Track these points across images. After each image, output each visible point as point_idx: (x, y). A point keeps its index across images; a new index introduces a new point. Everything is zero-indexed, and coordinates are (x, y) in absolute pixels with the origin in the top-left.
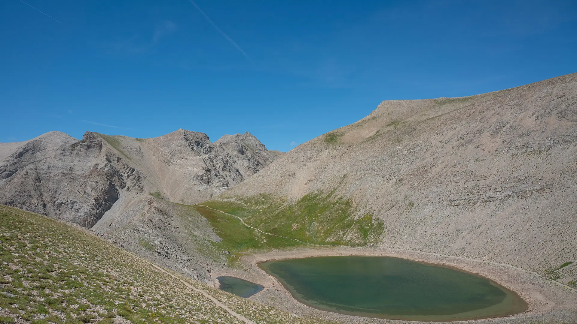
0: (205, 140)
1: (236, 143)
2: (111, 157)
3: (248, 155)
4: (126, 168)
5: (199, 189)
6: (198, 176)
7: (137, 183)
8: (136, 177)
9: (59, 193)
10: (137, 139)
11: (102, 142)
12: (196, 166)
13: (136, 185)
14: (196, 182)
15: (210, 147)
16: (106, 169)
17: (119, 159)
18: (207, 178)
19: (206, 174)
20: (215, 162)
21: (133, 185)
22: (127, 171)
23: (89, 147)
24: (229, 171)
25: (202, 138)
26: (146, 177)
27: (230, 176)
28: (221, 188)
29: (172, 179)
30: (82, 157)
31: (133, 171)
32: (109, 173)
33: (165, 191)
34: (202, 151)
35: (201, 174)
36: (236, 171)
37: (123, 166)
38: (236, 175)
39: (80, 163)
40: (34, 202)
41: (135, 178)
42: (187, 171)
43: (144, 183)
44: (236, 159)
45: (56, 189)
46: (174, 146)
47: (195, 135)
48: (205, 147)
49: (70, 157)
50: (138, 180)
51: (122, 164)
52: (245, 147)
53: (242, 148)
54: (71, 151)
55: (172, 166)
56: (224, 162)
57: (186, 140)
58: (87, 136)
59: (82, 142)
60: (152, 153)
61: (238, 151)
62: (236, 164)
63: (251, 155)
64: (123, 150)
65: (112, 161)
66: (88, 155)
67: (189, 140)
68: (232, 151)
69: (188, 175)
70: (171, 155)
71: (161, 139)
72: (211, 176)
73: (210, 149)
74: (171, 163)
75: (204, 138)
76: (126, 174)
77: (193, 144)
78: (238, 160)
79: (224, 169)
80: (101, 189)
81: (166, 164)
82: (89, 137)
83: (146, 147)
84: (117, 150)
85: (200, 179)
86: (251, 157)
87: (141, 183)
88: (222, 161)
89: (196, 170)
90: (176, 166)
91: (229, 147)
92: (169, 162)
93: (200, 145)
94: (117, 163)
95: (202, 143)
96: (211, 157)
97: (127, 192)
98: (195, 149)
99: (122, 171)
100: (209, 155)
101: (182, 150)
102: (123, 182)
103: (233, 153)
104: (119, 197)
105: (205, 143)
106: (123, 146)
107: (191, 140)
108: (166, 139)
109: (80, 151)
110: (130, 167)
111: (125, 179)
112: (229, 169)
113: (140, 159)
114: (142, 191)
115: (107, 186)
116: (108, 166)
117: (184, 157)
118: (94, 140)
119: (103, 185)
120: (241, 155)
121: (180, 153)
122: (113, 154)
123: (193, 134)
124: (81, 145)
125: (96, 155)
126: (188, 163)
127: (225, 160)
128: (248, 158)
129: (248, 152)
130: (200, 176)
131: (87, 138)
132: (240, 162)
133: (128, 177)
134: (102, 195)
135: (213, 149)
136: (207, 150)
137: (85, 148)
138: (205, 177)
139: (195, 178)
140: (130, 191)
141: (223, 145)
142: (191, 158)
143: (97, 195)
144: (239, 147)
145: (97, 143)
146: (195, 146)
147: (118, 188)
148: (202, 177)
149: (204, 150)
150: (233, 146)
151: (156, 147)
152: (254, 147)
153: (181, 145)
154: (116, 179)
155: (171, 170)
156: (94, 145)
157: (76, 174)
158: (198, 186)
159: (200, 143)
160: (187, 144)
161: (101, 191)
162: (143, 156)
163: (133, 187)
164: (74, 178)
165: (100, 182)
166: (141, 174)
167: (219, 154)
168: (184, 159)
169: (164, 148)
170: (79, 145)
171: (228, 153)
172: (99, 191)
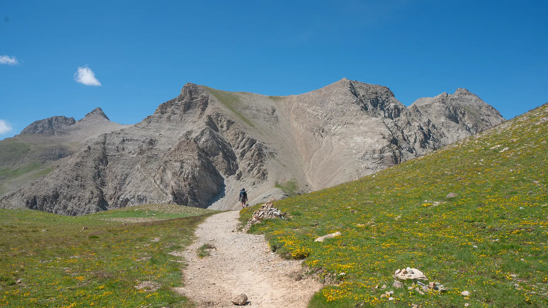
0: (386, 96)
1: (443, 103)
2: (217, 120)
3: (466, 123)
4: (240, 139)
6: (374, 152)
7: (255, 164)
8: (255, 155)
9: (127, 182)
10: (271, 97)
11: (208, 98)
12: (369, 134)
13: (255, 168)
14: (369, 163)
15: (396, 107)
16: (203, 139)
17: (230, 123)
18: (391, 154)
19: (389, 146)
20: (406, 132)
21: (249, 168)
22: (242, 144)
23: (188, 107)
25: (383, 92)
26: (275, 155)
29: (325, 159)
30: (174, 124)
31: (253, 143)
32: (207, 147)
33: (309, 181)
34: (381, 114)
35: (379, 147)
37: (236, 135)
39: (170, 132)
40: (85, 197)
41: (252, 156)
42: (352, 145)
43: (269, 165)
44: (444, 130)
45: (126, 176)
46: (330, 105)
47: (370, 88)
48: (387, 107)
49: (157, 123)
50: (259, 158)
51: (235, 131)
52: (459, 110)
53: (455, 112)
54: (160, 114)
55: (327, 138)
56: (424, 132)
57: (353, 94)
58: (187, 90)
59: (179, 99)
60: (294, 116)
61: (446, 117)
62: (445, 137)
63: (473, 123)
64: (243, 112)
65: (219, 128)
66: (184, 119)
67: (359, 95)
68: (436, 117)
69: (354, 151)
70: (325, 119)
71: (311, 95)
72: (400, 152)
73: (396, 111)
74: (324, 132)
75: (385, 94)
76: (239, 148)
77: (365, 102)
78: (449, 131)
79: (424, 144)
80: (188, 174)
81: (317, 134)
82: (189, 92)
83: (285, 108)
84: (232, 111)
85: (377, 158)
86: (473, 127)
87: (263, 165)
88: (419, 131)
89: (369, 141)
90: (333, 138)
91: (430, 110)
92: (321, 131)
93: (378, 105)
94: (226, 130)
95: (382, 101)
96: (399, 125)
97: (237, 180)
98: (369, 111)
99: (234, 145)
100: (395, 121)
101: (345, 110)
102: (233, 163)
103: (438, 121)
104: (220, 190)
105: (387, 102)
106: (245, 106)
107: (363, 95)
108: (319, 94)
109: (174, 113)
110: (248, 137)
111: (236, 158)
112: (434, 146)
113: (270, 126)
114: (262, 179)
115: (198, 169)
116: (207, 133)
117: (348, 121)
118: (197, 96)
119: (192, 167)
120: (453, 124)
121: (341, 114)
122: (222, 116)
123: (365, 87)
124: (176, 104)
125: (195, 119)
126: (355, 130)
127: (424, 128)
128: (468, 128)
129: (466, 118)
130: (377, 152)
131: (186, 93)
132: (453, 134)
133: (243, 155)
134: (188, 186)
135: (401, 111)
136: (392, 113)
137: (181, 109)
138: (388, 154)
139: (368, 156)
140: (242, 180)
141: (419, 108)
142: (361, 121)
143: (179, 185)
144: (449, 110)
145: (201, 99)
146: (369, 106)
147: (221, 173)
148: (381, 153)
149: (385, 112)
150: (438, 109)
151: (301, 107)
152: (477, 111)
153: (344, 103)
154: (220, 157)
155: (324, 144)
156: (195, 103)
157: (158, 149)
158: (374, 170)
159: (378, 101)
160: (355, 101)
161: (187, 178)
162: (277, 122)
163: (249, 171)
164: (154, 157)
165: (188, 162)
166: (266, 148)
167: (413, 119)
168: (348, 124)
169: (315, 108)
170: (173, 104)
171: (429, 120)
172: (184, 178)
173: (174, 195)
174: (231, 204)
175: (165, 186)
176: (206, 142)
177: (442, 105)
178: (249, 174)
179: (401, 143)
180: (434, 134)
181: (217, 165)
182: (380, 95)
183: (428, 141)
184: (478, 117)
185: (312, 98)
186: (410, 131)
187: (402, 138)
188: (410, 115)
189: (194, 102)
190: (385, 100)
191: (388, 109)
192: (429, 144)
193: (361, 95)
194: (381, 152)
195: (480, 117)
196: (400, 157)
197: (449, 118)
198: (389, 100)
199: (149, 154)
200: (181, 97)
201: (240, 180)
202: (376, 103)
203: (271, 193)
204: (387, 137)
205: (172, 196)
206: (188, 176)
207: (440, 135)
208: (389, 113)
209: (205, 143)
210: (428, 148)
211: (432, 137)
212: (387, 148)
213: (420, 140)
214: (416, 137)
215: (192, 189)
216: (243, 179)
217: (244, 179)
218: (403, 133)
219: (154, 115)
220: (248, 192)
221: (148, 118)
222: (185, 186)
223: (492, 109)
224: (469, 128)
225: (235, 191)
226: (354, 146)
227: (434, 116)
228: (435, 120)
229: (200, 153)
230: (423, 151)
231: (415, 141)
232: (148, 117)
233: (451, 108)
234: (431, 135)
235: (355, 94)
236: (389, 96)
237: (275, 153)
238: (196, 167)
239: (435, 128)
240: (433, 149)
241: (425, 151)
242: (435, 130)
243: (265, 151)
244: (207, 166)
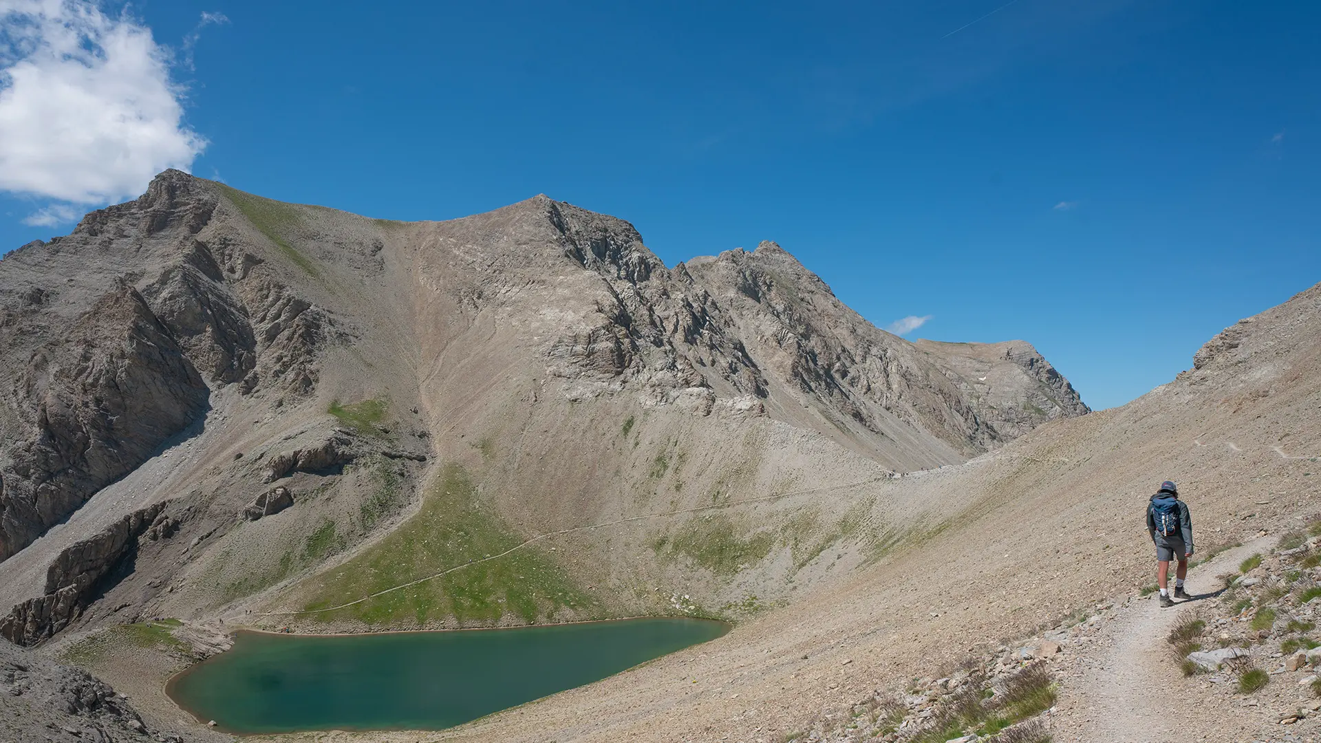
0: (625, 238)
1: (734, 262)
2: (223, 254)
3: (773, 303)
4: (270, 299)
5: (574, 394)
6: (576, 339)
7: (294, 358)
8: (297, 336)
10: (379, 222)
11: (214, 206)
12: (572, 302)
13: (291, 368)
14: (563, 363)
15: (642, 261)
16: (165, 294)
17: (251, 261)
18: (611, 345)
19: (608, 329)
20: (658, 311)
21: (278, 366)
22: (273, 311)
23: (160, 223)
24: (712, 347)
25: (619, 230)
26: (351, 338)
27: (713, 363)
28: (674, 393)
29: (472, 354)
30: (118, 259)
31: (299, 309)
32: (172, 312)
33: (424, 401)
34: (612, 271)
35: (585, 329)
36: (735, 348)
37: (261, 290)
38: (735, 360)
41: (290, 339)
42: (534, 325)
43: (328, 360)
44: (733, 313)
46: (503, 244)
47: (593, 219)
48: (625, 260)
49: (75, 256)
50: (304, 345)
51: (261, 281)
52: (762, 279)
53: (755, 279)
54: (87, 235)
55: (486, 310)
56: (693, 313)
57: (555, 225)
58: (161, 185)
59: (141, 203)
60: (421, 263)
61: (739, 289)
62: (734, 325)
63: (784, 302)
64: (299, 243)
65: (225, 274)
66: (145, 249)
67: (569, 230)
68: (719, 288)
69: (536, 338)
70: (489, 271)
71: (467, 223)
72: (633, 343)
73: (642, 268)
74: (483, 297)
75: (623, 234)
76: (266, 321)
77: (581, 245)
78: (742, 315)
79: (691, 336)
80: (97, 375)
81: (465, 301)
82: (167, 188)
83: (405, 245)
84: (271, 238)
85: (581, 353)
86: (785, 310)
87: (312, 361)
88: (684, 310)
89: (570, 316)
90: (500, 310)
91: (710, 275)
92: (476, 295)
93: (607, 253)
94: (242, 279)
95: (615, 246)
96: (647, 295)
97: (243, 395)
98: (587, 263)
99: (256, 312)
100: (640, 289)
101: (532, 256)
102: (242, 354)
103: (723, 296)
104: (191, 416)
105: (626, 249)
106: (308, 233)
107: (576, 231)
108: (485, 220)
109: (121, 234)
110: (288, 296)
111: (256, 342)
112: (711, 341)
113: (360, 277)
114: (302, 392)
115: (127, 361)
116: (176, 279)
117: (536, 278)
118: (187, 199)
119: (112, 356)
120: (750, 302)
121: (523, 263)
122: (234, 245)
123: (583, 216)
124: (133, 214)
125: (170, 249)
126: (547, 295)
127: (695, 305)
128: (775, 312)
129: (773, 294)
130: (582, 340)
131: (159, 192)
132: (749, 321)
133: (271, 336)
134: (92, 406)
135: (652, 268)
136: (633, 272)
137: (142, 225)
138: (604, 345)
139: (562, 349)
140: (256, 395)
141: (690, 270)
142: (561, 277)
143: (70, 404)
144: (745, 276)
145: (194, 207)
146: (588, 253)
147: (206, 378)
148: (590, 343)
149: (620, 270)
150: (725, 272)
151: (441, 245)
152: (793, 282)
153: (531, 240)
154: (206, 338)
155: (476, 322)
156: (179, 216)
157: (53, 315)
158: (571, 380)
159: (607, 245)
160: (555, 238)
161: (93, 385)
162: (381, 272)
163: (277, 374)
164: (37, 333)
165: (105, 345)
166: (331, 323)
167: (673, 286)
168: (534, 282)
169: (470, 248)
170: (125, 215)
171: (706, 292)
172: (84, 385)
173: (46, 429)
174: (210, 453)
175: (34, 404)
176: (170, 299)
177: (731, 265)
178: (276, 380)
179: (640, 327)
180: (713, 317)
181: (196, 357)
182: (613, 234)
183: (701, 330)
184: (795, 294)
185: (467, 228)
186: (666, 310)
187: (648, 320)
188: (668, 277)
189: (177, 212)
190: (622, 245)
191: (627, 264)
192: (701, 337)
193: (573, 230)
194: (590, 341)
195: (798, 295)
196: (630, 352)
197: (743, 292)
198: (630, 246)
199: (26, 324)
200: (147, 200)
201: (250, 395)
202: (603, 249)
203: (309, 426)
204: (607, 309)
205: (40, 429)
206: (97, 380)
207: (726, 321)
208: (627, 272)
209: (168, 302)
210: (699, 344)
211: (708, 323)
212: (603, 331)
213: (684, 327)
214: (678, 321)
215: (104, 413)
216: (258, 391)
217: (262, 392)
218: (651, 310)
219: (70, 236)
220: (262, 423)
221: (51, 243)
222: (86, 404)
223: (818, 281)
224: (777, 312)
225: (229, 421)
226: (539, 328)
227: (715, 285)
228: (717, 294)
229: (141, 324)
230: (689, 350)
231: (676, 330)
232: (54, 240)
233: (747, 273)
234: (707, 318)
235: (560, 226)
236: (631, 238)
237: (354, 336)
238: (123, 356)
239: (717, 308)
240: (708, 346)
241: (693, 349)
242: (717, 312)
243: (326, 330)
244: (157, 356)
